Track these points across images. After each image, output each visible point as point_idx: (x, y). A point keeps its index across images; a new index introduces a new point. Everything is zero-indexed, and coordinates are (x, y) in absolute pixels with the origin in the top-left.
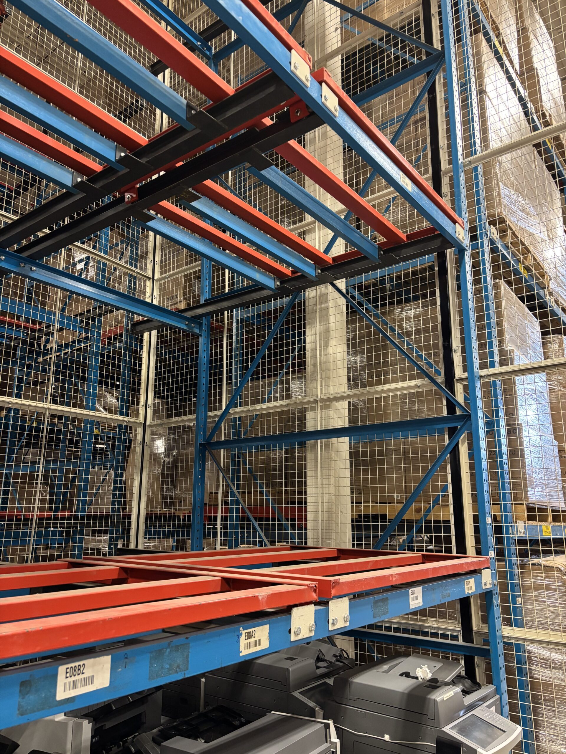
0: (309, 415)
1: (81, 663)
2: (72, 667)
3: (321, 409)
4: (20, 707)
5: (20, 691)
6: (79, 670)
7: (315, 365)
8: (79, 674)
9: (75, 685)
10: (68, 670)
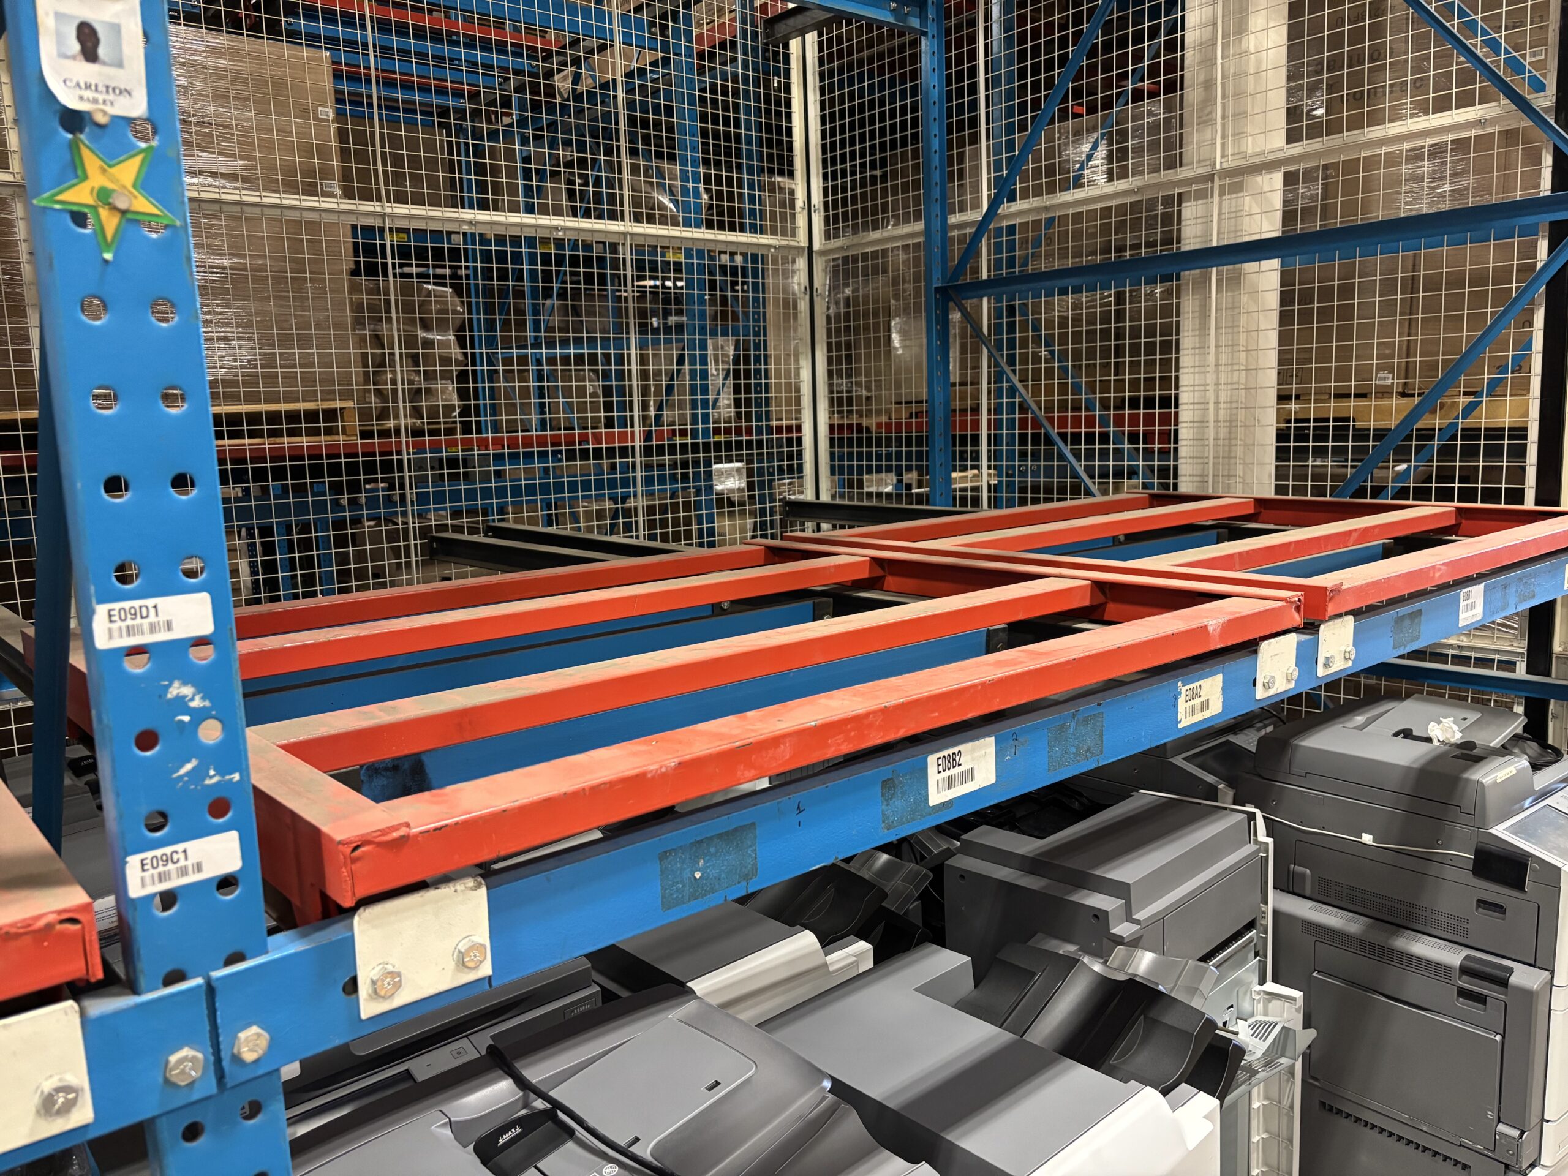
0: (1190, 211)
1: (956, 750)
2: (944, 757)
3: (1222, 194)
4: (885, 817)
5: (883, 795)
6: (954, 760)
7: (1209, 85)
8: (954, 767)
9: (950, 783)
10: (940, 762)
